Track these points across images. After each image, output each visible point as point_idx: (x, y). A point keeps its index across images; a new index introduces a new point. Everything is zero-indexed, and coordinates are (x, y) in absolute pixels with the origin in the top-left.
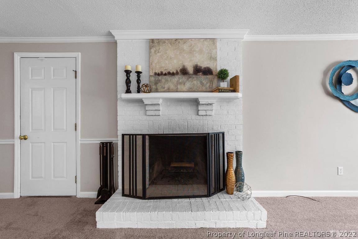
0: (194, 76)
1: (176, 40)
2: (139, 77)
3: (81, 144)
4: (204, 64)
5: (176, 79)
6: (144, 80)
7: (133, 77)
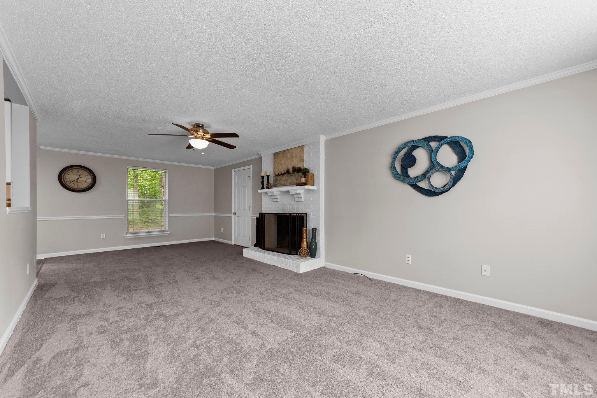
0: (293, 174)
1: (285, 151)
2: (268, 178)
3: (252, 218)
4: (297, 166)
5: (284, 177)
6: (272, 181)
7: (265, 179)
